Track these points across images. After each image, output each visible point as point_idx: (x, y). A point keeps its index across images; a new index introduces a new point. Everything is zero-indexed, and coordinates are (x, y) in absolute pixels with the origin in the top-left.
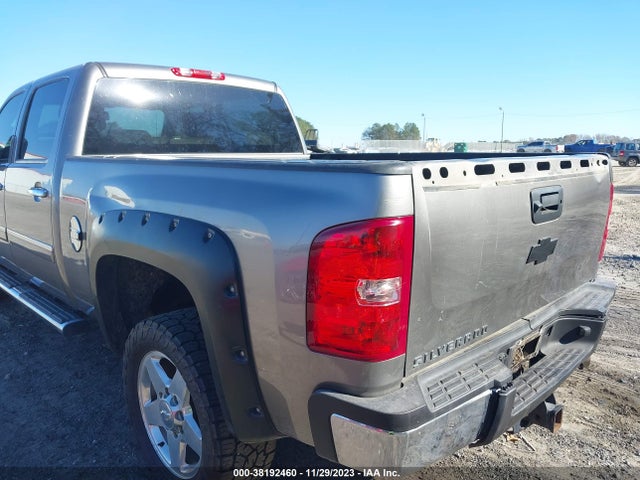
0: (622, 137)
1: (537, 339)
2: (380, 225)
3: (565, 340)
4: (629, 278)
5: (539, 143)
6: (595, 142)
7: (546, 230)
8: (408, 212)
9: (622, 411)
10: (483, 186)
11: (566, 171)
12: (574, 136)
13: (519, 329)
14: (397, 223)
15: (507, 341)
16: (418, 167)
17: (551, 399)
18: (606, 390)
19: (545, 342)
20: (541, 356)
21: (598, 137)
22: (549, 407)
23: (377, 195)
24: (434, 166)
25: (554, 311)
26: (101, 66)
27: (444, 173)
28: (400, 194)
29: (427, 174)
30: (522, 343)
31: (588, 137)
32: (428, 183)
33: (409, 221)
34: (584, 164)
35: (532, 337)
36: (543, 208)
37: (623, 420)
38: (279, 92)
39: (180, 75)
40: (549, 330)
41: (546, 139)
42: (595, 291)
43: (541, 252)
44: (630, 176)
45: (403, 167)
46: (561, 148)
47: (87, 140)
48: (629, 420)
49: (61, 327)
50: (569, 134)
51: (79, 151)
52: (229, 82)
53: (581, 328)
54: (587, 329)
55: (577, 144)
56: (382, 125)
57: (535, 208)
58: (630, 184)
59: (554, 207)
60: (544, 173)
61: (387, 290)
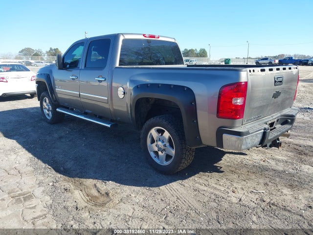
0: (306, 55)
1: (274, 122)
2: (239, 84)
3: (282, 124)
4: (306, 116)
5: (266, 59)
6: (294, 58)
7: (278, 88)
8: (246, 81)
9: (300, 154)
10: (263, 75)
11: (284, 71)
12: (283, 55)
13: (269, 118)
14: (243, 83)
15: (266, 121)
16: (248, 69)
17: (278, 139)
18: (295, 149)
19: (276, 124)
20: (275, 128)
21: (295, 56)
22: (278, 142)
23: (238, 76)
24: (252, 69)
25: (279, 115)
26: (122, 34)
27: (254, 71)
28: (244, 76)
29: (250, 71)
30: (270, 122)
31: (290, 55)
32: (250, 73)
33: (246, 83)
34: (290, 69)
35: (273, 121)
36: (278, 82)
37: (301, 156)
38: (176, 42)
39: (146, 37)
40: (278, 121)
41: (269, 57)
42: (292, 110)
43: (276, 95)
44: (310, 75)
45: (244, 69)
46: (277, 61)
47: (120, 61)
48: (303, 156)
49: (109, 126)
50: (281, 54)
51: (117, 65)
52: (161, 39)
53: (288, 120)
54: (289, 120)
55: (285, 59)
56: (189, 49)
57: (275, 82)
58: (309, 78)
59: (281, 82)
60: (278, 71)
61: (239, 101)
